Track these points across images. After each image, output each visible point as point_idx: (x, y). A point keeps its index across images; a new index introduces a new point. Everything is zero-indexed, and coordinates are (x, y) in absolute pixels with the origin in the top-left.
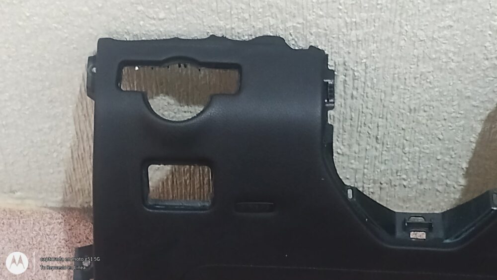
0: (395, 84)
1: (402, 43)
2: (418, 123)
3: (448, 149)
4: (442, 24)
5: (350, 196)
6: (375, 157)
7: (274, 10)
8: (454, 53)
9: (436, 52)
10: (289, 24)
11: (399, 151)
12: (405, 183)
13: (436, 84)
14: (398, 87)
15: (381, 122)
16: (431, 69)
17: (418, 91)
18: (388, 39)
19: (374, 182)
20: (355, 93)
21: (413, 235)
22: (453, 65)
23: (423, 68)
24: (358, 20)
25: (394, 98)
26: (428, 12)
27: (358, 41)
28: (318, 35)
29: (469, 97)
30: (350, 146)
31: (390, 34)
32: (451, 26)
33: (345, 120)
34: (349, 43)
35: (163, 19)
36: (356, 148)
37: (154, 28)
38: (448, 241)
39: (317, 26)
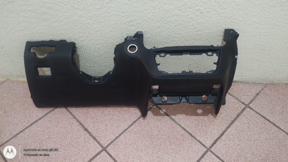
0: (94, 50)
1: (92, 41)
2: (102, 59)
3: (111, 64)
4: (99, 36)
5: (81, 73)
6: (97, 67)
7: (62, 34)
8: (104, 43)
9: (100, 43)
10: (67, 37)
11: (100, 65)
12: (105, 72)
13: (103, 50)
14: (95, 51)
15: (95, 59)
16: (100, 46)
17: (100, 51)
18: (89, 40)
19: (98, 72)
20: (87, 52)
21: (96, 81)
22: (104, 45)
23: (99, 46)
24: (81, 36)
25: (95, 53)
26: (95, 34)
27: (83, 41)
28: (74, 40)
29: (110, 53)
30: (90, 64)
31: (89, 39)
32: (101, 37)
33: (87, 59)
34: (81, 41)
35: (40, 37)
36: (91, 65)
37: (39, 39)
38: (102, 82)
39: (73, 37)
